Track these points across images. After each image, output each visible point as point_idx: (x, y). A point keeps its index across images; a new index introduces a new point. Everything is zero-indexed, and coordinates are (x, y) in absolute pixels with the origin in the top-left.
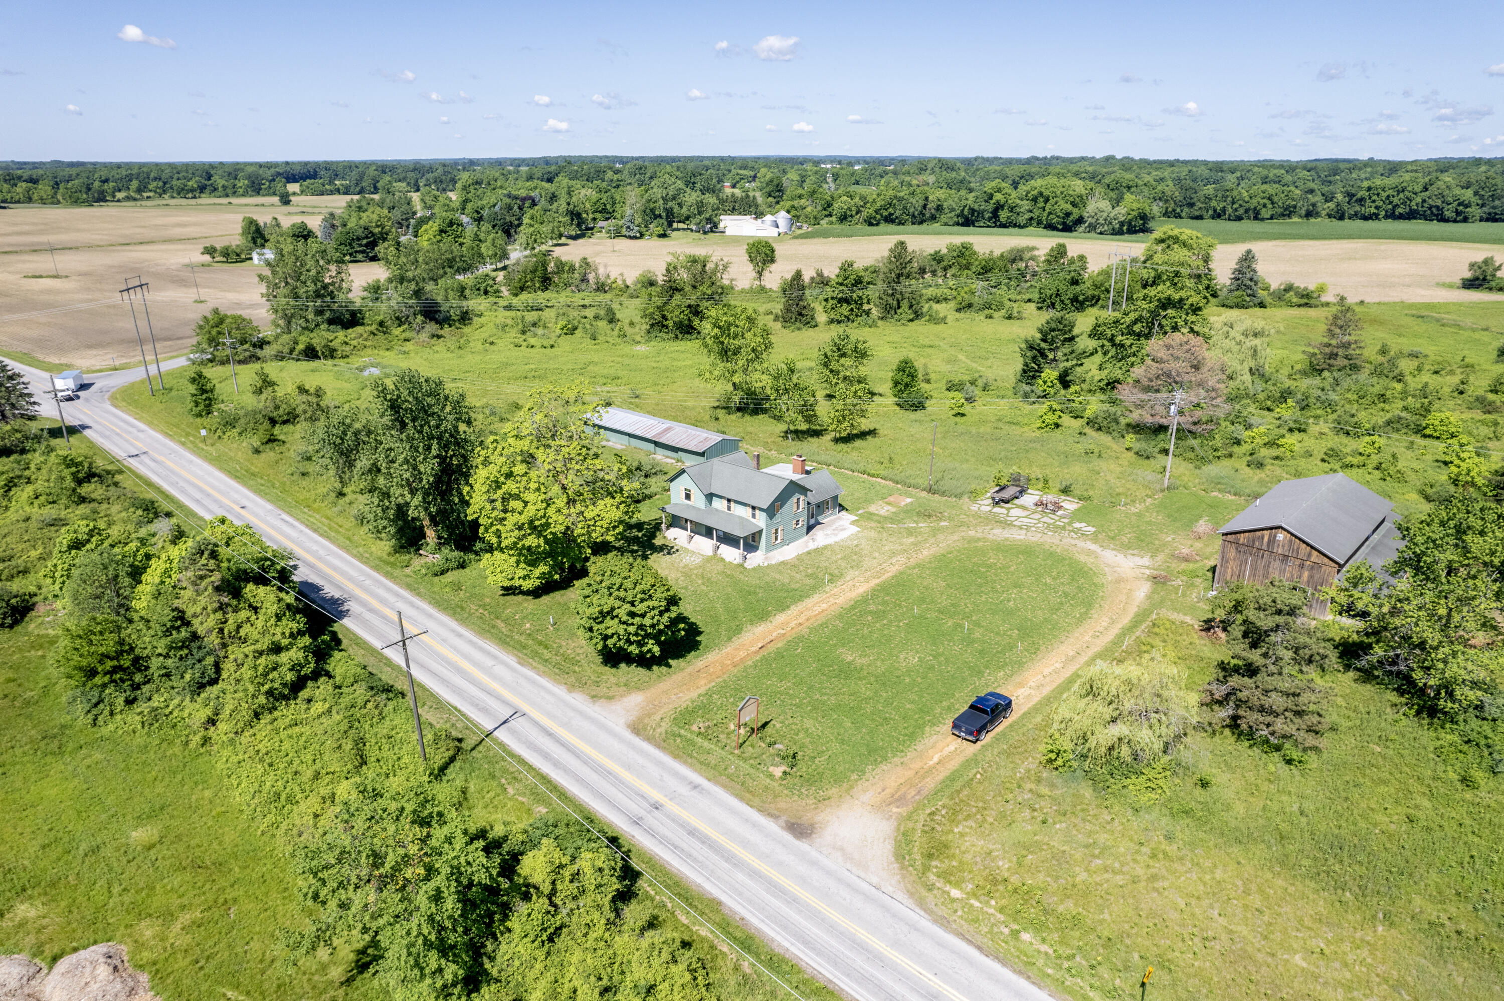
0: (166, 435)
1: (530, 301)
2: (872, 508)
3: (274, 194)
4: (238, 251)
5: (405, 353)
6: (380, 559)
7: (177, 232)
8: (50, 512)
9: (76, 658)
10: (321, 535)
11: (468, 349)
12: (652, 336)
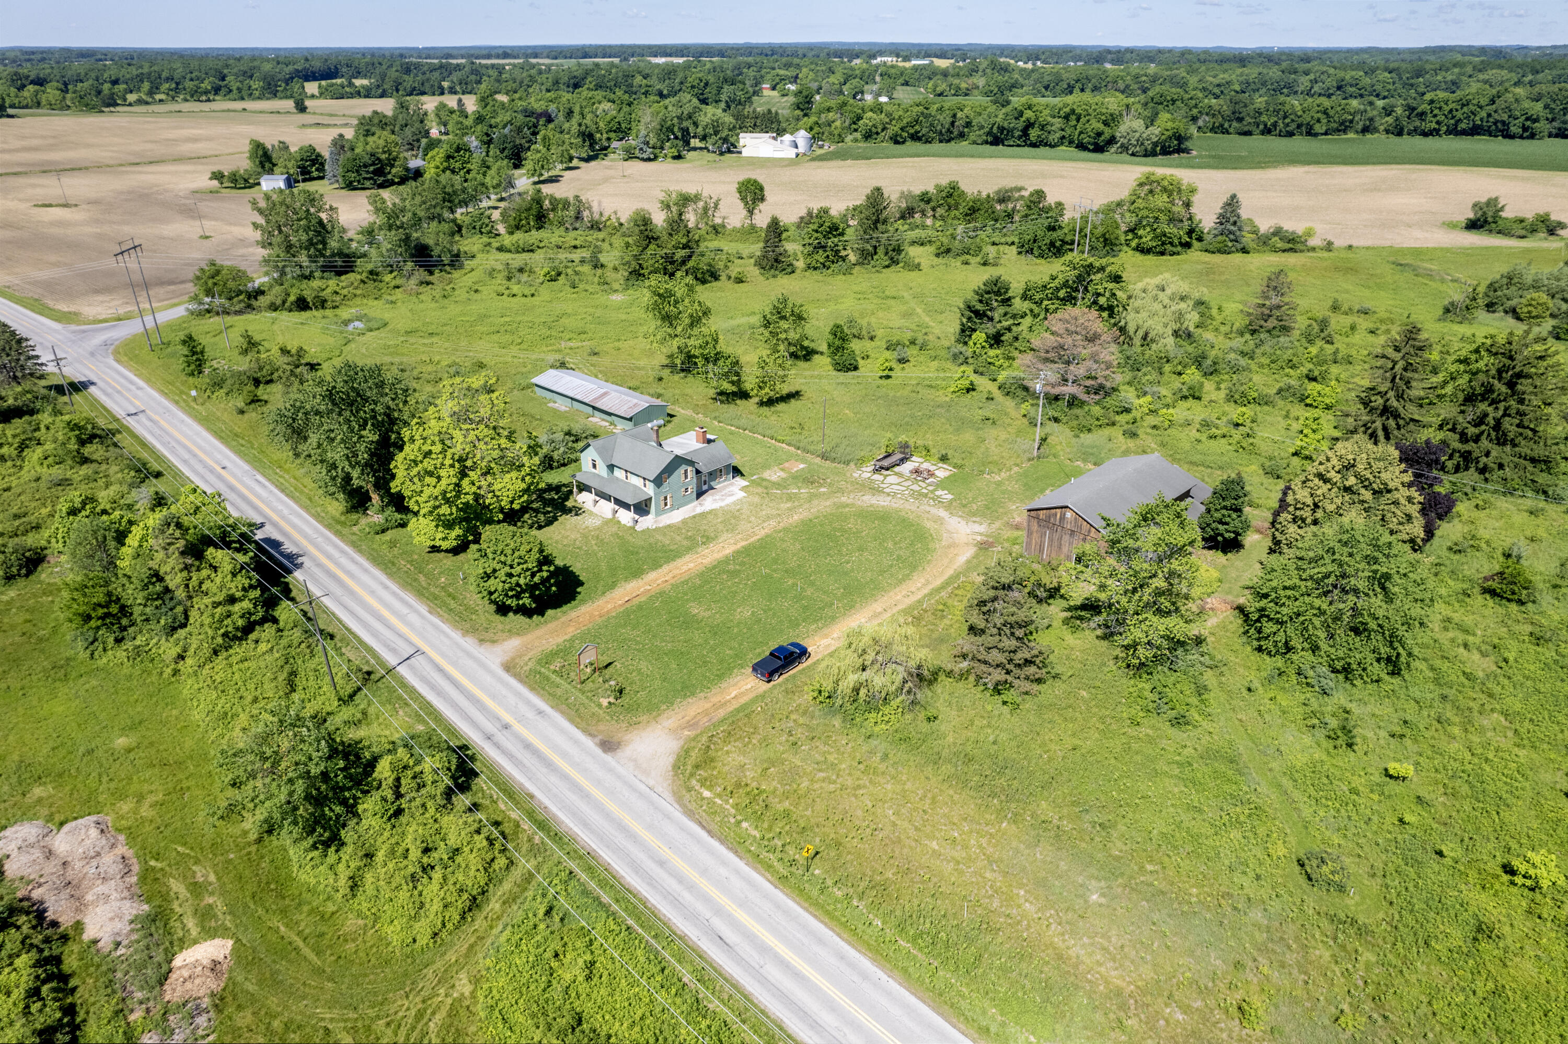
0: (162, 392)
1: (521, 242)
2: (766, 475)
3: (291, 97)
4: (246, 177)
5: (392, 302)
6: (333, 518)
7: (187, 148)
8: (57, 472)
9: (75, 606)
10: (287, 495)
11: (452, 299)
12: (630, 283)
